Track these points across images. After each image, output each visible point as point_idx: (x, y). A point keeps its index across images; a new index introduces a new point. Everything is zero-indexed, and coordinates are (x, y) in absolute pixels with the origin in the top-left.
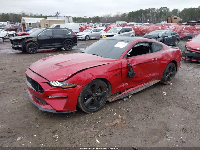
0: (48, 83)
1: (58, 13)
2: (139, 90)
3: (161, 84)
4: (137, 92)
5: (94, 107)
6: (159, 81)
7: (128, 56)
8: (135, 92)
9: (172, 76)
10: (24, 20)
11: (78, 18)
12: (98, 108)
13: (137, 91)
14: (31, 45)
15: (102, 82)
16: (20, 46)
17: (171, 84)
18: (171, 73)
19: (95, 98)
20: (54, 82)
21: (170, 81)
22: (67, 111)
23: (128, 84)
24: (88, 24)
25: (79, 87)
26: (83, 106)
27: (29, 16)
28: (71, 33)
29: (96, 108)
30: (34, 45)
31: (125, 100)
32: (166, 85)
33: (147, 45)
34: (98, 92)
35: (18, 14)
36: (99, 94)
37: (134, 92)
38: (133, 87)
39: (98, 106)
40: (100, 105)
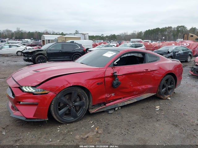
0: (20, 88)
1: (77, 32)
2: (129, 102)
3: (157, 98)
4: (126, 104)
5: (70, 118)
6: (154, 94)
7: (114, 65)
8: (124, 105)
9: (171, 90)
10: (44, 37)
11: (96, 36)
12: (76, 119)
13: (126, 103)
14: (40, 57)
15: (80, 91)
16: (30, 58)
17: (169, 98)
18: (169, 87)
19: (72, 108)
20: (27, 88)
21: (168, 96)
22: (38, 119)
23: (115, 95)
24: (104, 41)
25: (51, 93)
26: (56, 115)
28: (80, 47)
29: (72, 118)
30: (43, 57)
31: (110, 112)
32: (163, 99)
33: (140, 55)
34: (75, 101)
35: (42, 32)
36: (76, 104)
37: (122, 105)
38: (120, 99)
39: (75, 117)
40: (78, 116)
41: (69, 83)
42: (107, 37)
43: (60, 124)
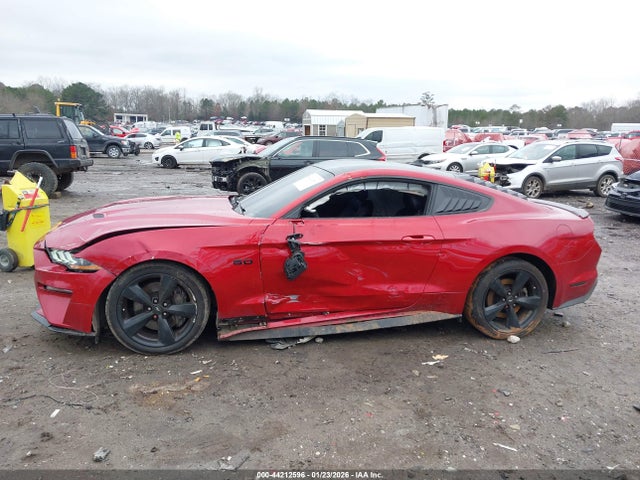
1: (428, 97)
2: (351, 328)
3: (464, 327)
4: (339, 332)
5: (156, 342)
6: (451, 316)
8: (330, 332)
9: (531, 312)
10: (309, 116)
11: (492, 110)
12: (168, 348)
13: (339, 330)
14: (251, 179)
16: (224, 179)
17: (515, 339)
18: (522, 300)
19: (160, 316)
21: (513, 329)
22: (73, 330)
23: (299, 299)
27: (348, 105)
28: (369, 153)
29: (160, 344)
30: (258, 178)
31: (279, 346)
32: (492, 338)
33: (415, 190)
34: (172, 302)
36: (173, 308)
37: (323, 331)
38: (321, 313)
39: (168, 341)
40: (176, 339)
41: (148, 252)
42: (532, 113)
43: (129, 352)
